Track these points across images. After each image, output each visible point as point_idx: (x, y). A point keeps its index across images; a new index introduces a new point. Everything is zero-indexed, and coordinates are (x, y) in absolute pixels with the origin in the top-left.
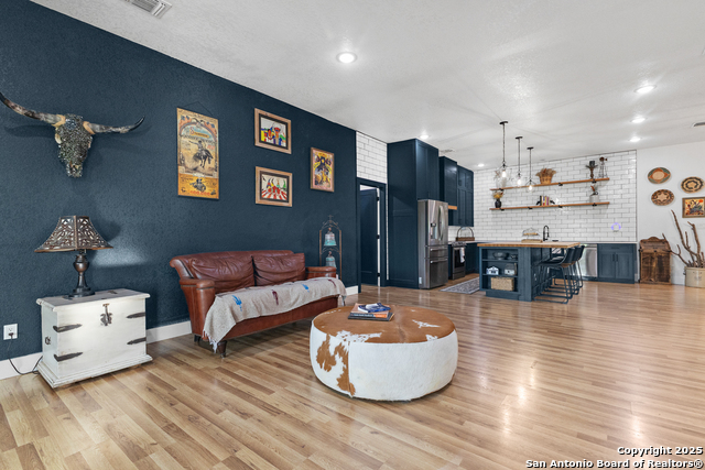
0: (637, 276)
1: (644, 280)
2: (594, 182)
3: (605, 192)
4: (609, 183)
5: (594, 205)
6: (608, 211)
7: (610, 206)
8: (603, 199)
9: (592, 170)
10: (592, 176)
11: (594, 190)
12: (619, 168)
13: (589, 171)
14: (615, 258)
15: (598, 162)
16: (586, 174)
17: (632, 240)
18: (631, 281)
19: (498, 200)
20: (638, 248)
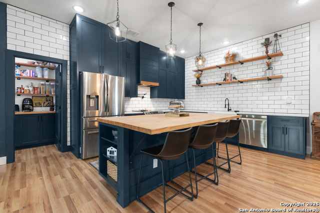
0: (310, 149)
1: (316, 156)
2: (269, 58)
3: (279, 67)
4: (283, 58)
5: (269, 79)
6: (282, 84)
7: (283, 80)
8: (277, 73)
9: (267, 47)
10: (267, 52)
11: (268, 65)
12: (293, 42)
13: (264, 49)
14: (285, 131)
15: (272, 39)
16: (261, 52)
17: (305, 114)
18: (303, 156)
19: (198, 78)
20: (311, 121)
